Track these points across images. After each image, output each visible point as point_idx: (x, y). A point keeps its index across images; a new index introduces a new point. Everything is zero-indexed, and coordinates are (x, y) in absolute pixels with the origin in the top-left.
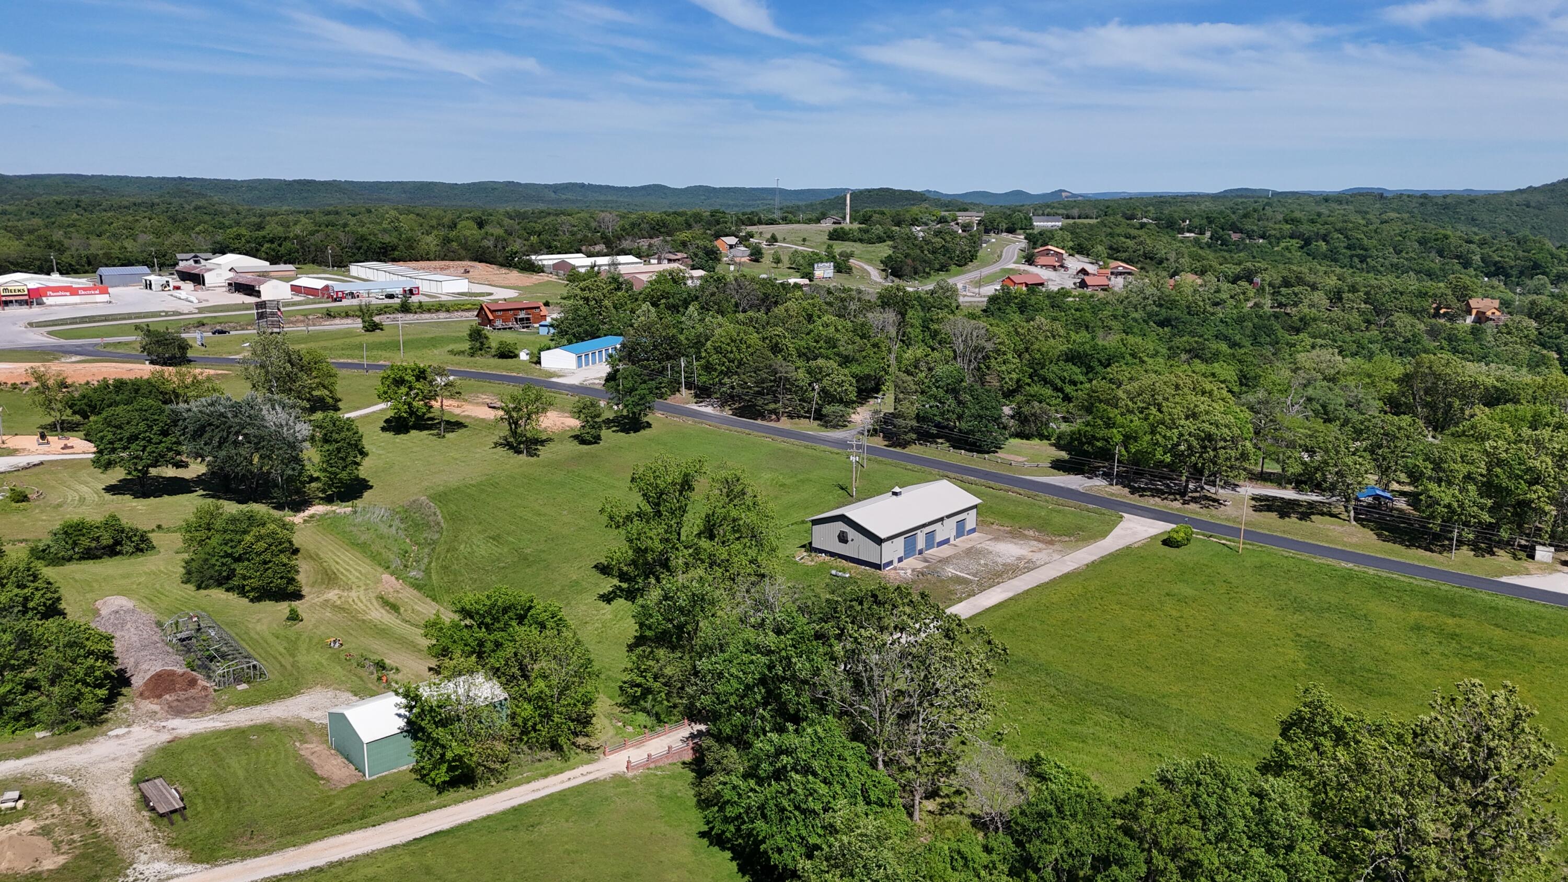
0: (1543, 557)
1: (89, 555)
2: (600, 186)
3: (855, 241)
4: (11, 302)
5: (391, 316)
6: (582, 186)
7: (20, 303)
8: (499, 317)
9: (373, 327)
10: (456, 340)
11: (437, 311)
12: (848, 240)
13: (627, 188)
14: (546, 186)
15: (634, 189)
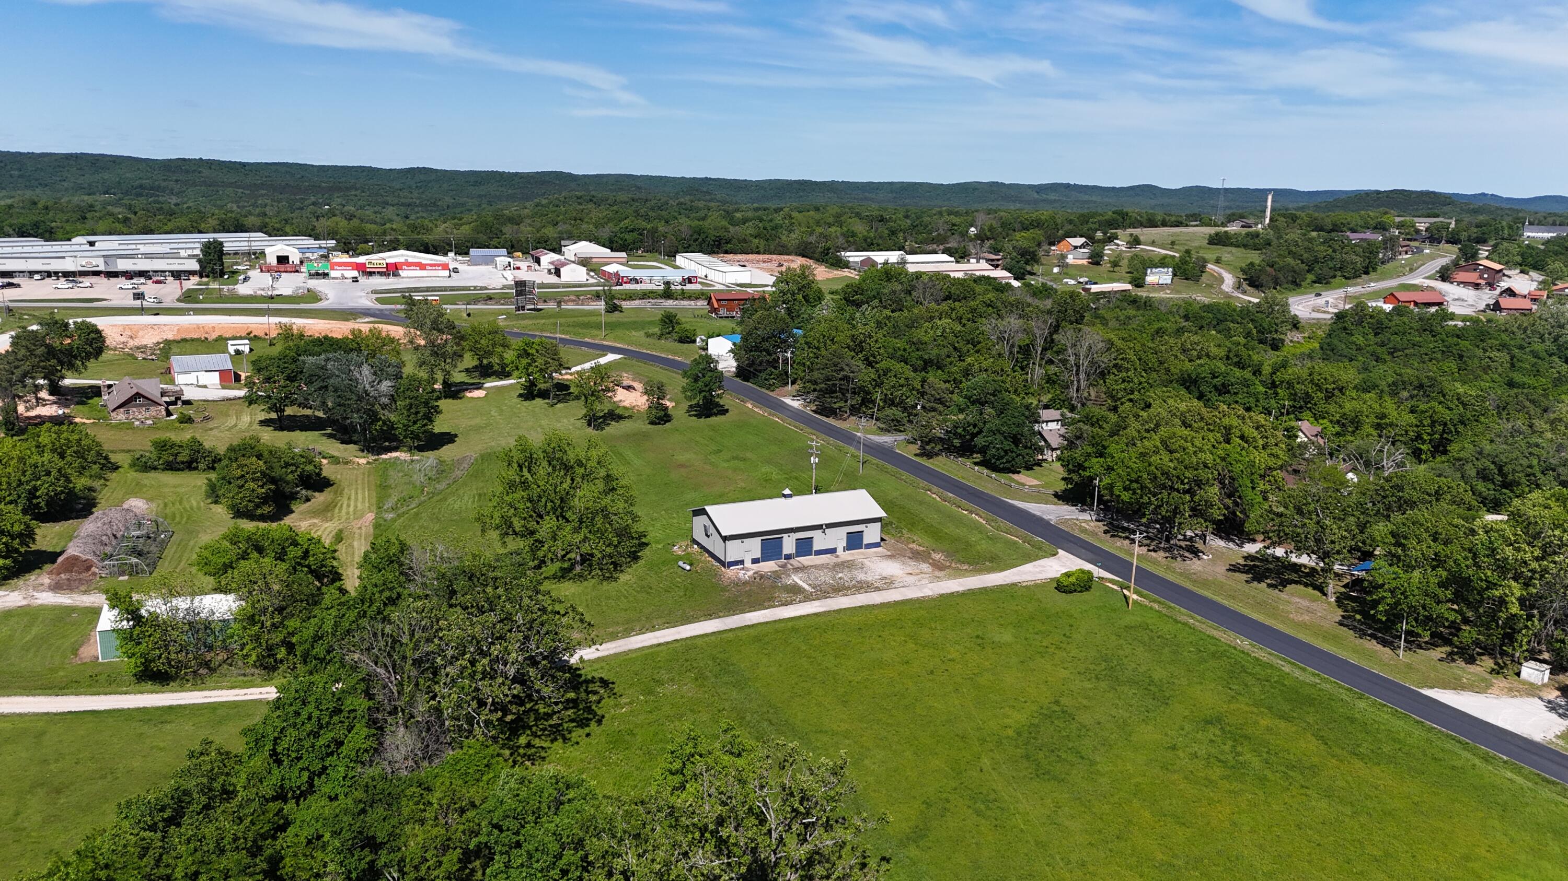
0: (1530, 675)
1: (171, 467)
2: (1086, 186)
3: (1238, 246)
4: (374, 272)
5: (652, 301)
6: (1068, 186)
7: (381, 274)
8: (724, 306)
9: (613, 308)
10: (651, 323)
11: (697, 298)
12: (1232, 245)
13: (1114, 188)
14: (1030, 186)
15: (1122, 189)
